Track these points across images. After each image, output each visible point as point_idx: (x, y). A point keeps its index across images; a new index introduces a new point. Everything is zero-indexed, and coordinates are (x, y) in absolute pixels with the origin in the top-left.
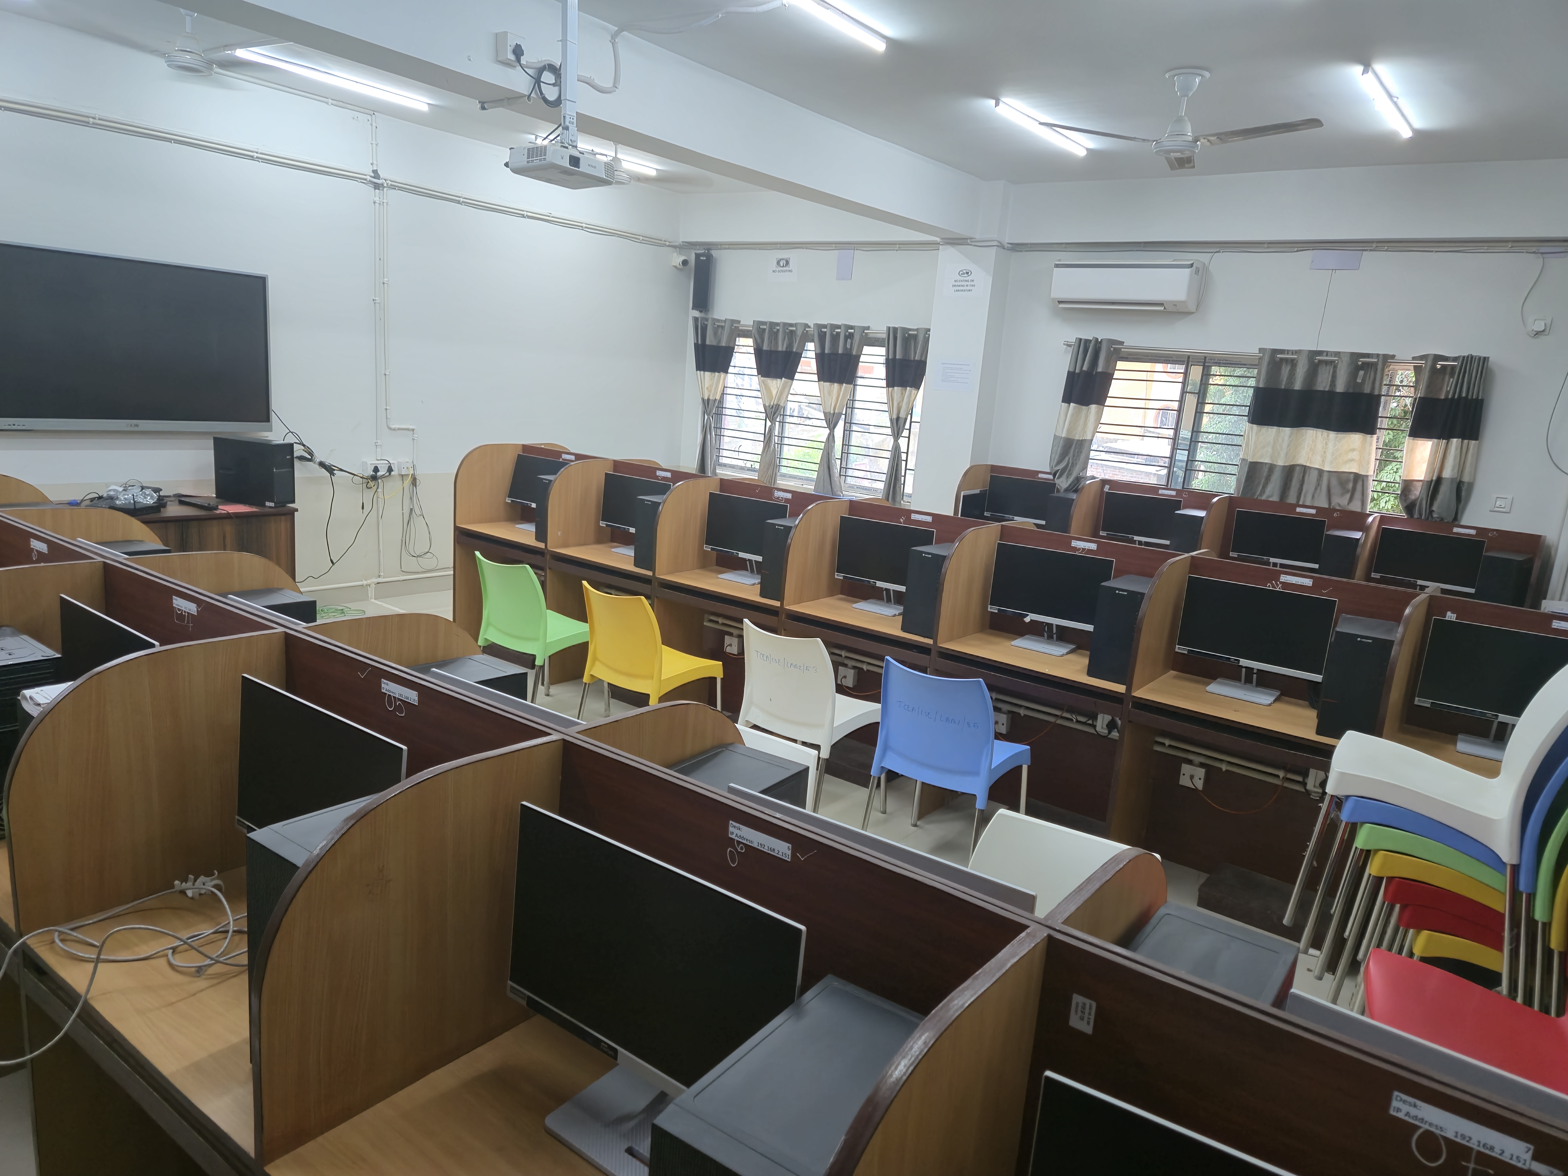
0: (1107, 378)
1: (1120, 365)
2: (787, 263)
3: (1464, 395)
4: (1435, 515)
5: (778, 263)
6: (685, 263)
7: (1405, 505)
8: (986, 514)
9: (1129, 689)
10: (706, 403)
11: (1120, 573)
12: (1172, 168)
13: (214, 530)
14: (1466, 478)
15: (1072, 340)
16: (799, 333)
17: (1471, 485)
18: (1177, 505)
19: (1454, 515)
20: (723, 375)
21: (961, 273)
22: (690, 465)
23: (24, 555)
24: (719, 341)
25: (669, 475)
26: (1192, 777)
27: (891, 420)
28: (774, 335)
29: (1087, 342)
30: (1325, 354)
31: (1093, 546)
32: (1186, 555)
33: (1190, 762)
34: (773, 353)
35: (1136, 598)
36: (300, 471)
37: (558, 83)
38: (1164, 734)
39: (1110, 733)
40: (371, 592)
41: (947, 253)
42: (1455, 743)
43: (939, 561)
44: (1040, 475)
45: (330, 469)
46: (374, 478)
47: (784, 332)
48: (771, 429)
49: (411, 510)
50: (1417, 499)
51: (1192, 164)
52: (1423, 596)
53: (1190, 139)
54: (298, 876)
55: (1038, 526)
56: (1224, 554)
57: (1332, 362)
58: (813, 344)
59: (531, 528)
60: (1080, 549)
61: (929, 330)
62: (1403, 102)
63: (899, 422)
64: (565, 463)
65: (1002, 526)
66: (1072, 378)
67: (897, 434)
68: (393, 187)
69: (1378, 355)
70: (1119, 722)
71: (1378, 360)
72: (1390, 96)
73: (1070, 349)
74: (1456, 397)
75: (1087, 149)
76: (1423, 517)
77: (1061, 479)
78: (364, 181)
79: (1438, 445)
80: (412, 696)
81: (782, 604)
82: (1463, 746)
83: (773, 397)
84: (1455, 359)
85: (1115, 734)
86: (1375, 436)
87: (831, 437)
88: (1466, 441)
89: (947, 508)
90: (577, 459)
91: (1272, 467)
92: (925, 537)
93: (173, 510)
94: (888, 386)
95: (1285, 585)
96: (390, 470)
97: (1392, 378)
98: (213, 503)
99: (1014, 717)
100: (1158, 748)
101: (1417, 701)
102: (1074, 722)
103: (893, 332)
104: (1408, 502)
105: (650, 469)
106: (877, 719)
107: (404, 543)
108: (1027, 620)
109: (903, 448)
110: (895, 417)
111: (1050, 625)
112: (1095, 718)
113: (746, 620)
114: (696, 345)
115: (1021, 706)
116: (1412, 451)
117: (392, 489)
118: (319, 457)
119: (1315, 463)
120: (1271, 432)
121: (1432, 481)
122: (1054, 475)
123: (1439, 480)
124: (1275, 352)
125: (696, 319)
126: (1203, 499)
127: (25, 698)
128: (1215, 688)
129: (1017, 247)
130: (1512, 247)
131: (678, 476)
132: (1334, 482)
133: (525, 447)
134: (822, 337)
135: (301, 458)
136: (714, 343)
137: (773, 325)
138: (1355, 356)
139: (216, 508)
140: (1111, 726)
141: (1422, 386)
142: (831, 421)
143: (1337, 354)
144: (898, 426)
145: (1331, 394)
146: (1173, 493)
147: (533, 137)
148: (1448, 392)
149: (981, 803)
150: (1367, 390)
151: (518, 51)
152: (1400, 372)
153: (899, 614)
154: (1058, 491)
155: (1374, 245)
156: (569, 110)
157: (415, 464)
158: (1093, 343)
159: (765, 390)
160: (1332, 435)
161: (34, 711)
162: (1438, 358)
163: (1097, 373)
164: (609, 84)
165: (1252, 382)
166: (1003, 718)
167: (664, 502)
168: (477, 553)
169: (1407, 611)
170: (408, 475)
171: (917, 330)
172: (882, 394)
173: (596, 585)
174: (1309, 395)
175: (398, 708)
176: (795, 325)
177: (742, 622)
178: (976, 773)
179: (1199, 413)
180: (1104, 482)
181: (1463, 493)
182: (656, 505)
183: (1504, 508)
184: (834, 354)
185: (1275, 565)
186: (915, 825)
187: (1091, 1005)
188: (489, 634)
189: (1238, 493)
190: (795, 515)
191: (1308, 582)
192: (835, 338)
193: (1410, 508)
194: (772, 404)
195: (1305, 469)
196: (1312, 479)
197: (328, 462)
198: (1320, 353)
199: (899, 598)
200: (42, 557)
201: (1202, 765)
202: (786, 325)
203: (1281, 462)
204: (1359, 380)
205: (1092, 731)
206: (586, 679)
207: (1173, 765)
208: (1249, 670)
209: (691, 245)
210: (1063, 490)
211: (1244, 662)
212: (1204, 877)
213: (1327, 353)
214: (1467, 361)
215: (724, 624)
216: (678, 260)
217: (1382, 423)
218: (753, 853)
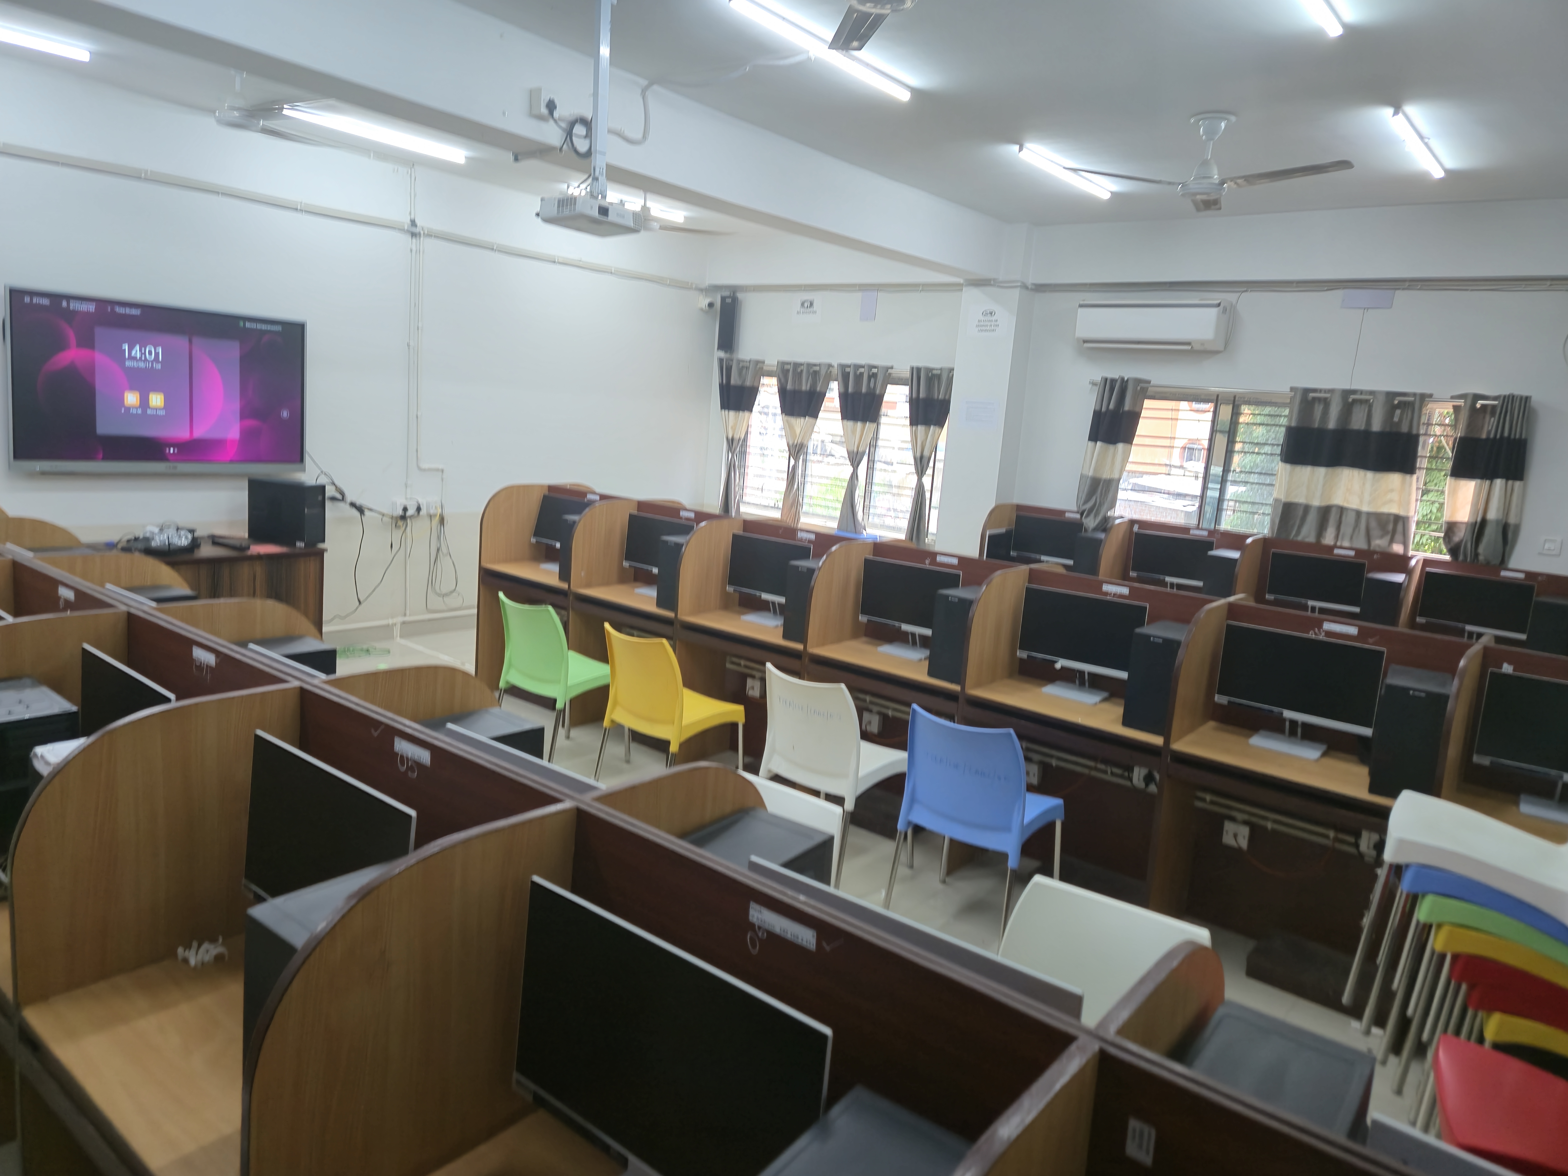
0: (1134, 418)
1: (1147, 403)
2: (811, 304)
3: (1506, 434)
4: (1481, 558)
5: (803, 304)
6: (711, 305)
7: (1449, 547)
8: (1013, 553)
9: (1167, 741)
10: (731, 442)
11: (1153, 620)
12: (1198, 210)
13: (245, 571)
14: (1512, 520)
15: (1098, 378)
16: (823, 372)
17: (1517, 528)
18: (1210, 546)
19: (1500, 559)
20: (746, 414)
21: (985, 314)
22: (714, 505)
23: (52, 603)
24: (744, 381)
25: (692, 515)
26: (1235, 836)
27: (915, 458)
28: (798, 375)
29: (1113, 381)
30: (1359, 393)
31: (1125, 591)
32: (1222, 601)
33: (1233, 819)
34: (796, 393)
35: (1171, 647)
36: (331, 512)
37: (589, 135)
38: (1205, 789)
39: (1147, 785)
40: (397, 631)
41: (971, 295)
42: (1517, 804)
43: (966, 605)
44: (1067, 515)
45: (361, 510)
46: (403, 518)
47: (808, 371)
48: (794, 467)
49: (438, 550)
50: (1461, 541)
51: (1218, 206)
52: (1477, 648)
53: (1217, 182)
54: (296, 960)
55: (1066, 567)
56: (1259, 598)
57: (1367, 401)
58: (837, 382)
59: (554, 568)
60: (1111, 594)
61: (953, 370)
62: (1434, 143)
63: (923, 460)
64: (591, 503)
65: (1031, 570)
66: (1098, 416)
67: (921, 472)
68: (429, 235)
69: (1415, 395)
70: (1157, 776)
71: (1415, 399)
72: (1421, 137)
73: (1096, 389)
74: (1498, 436)
75: (1111, 192)
76: (1468, 560)
77: (1089, 519)
78: (402, 230)
79: (1481, 486)
80: (425, 756)
81: (805, 647)
82: (1528, 808)
83: (796, 436)
84: (1495, 398)
85: (1153, 788)
86: (1415, 477)
87: (854, 476)
88: (1510, 482)
89: (972, 549)
90: (601, 499)
91: (1307, 508)
92: (952, 581)
93: (207, 551)
94: (911, 424)
95: (1329, 634)
96: (419, 509)
97: (1430, 417)
98: (244, 544)
99: (1046, 769)
100: (1199, 804)
101: (1476, 759)
102: (1109, 775)
103: (916, 372)
104: (1452, 544)
105: (673, 510)
106: (903, 768)
107: (431, 582)
108: (1058, 666)
109: (927, 487)
110: (918, 455)
111: (1082, 673)
112: (1130, 769)
113: (769, 665)
114: (721, 386)
115: (1051, 756)
116: (1454, 492)
117: (419, 529)
118: (350, 498)
119: (1353, 503)
120: (1305, 472)
121: (1476, 522)
122: (1082, 514)
123: (1484, 522)
124: (1306, 391)
125: (721, 360)
126: (1235, 540)
127: (36, 755)
128: (1259, 741)
129: (1040, 288)
130: (1551, 285)
131: (701, 516)
132: (1373, 524)
133: (551, 488)
134: (845, 378)
135: (333, 499)
136: (739, 383)
137: (796, 365)
138: (1391, 395)
139: (249, 548)
140: (1149, 779)
141: (1462, 425)
142: (855, 459)
143: (1372, 393)
144: (921, 464)
145: (1366, 434)
146: (1205, 533)
147: (565, 186)
148: (1489, 432)
149: (1013, 862)
150: (1404, 429)
151: (551, 106)
152: (1437, 411)
153: (925, 659)
154: (1086, 530)
155: (1407, 284)
156: (600, 162)
157: (443, 502)
158: (1119, 382)
159: (789, 430)
160: (1370, 475)
161: (44, 770)
162: (1477, 397)
163: (1124, 412)
164: (638, 136)
165: (1284, 421)
166: (1034, 769)
167: (688, 543)
168: (501, 595)
169: (1462, 663)
170: (435, 515)
171: (941, 369)
172: (905, 432)
173: (618, 627)
174: (1343, 434)
175: (410, 769)
176: (819, 365)
177: (764, 665)
178: (1007, 829)
179: (1229, 453)
180: (1132, 522)
181: (1510, 535)
182: (679, 546)
183: (1554, 550)
184: (857, 394)
185: (1313, 609)
186: (944, 882)
187: (1149, 1133)
188: (511, 676)
189: (1273, 533)
190: (818, 556)
191: (1353, 630)
192: (859, 378)
193: (1454, 551)
194: (796, 442)
195: (1342, 510)
196: (1349, 520)
197: (359, 502)
198: (1354, 392)
199: (925, 642)
200: (68, 605)
201: (1246, 823)
202: (810, 365)
203: (1316, 502)
204: (1396, 419)
205: (1128, 783)
206: (606, 723)
207: (1216, 823)
208: (1294, 723)
209: (716, 288)
210: (1090, 530)
211: (1288, 714)
212: (1251, 944)
213: (1362, 392)
214: (1508, 401)
215: (746, 667)
216: (704, 302)
217: (1422, 463)
218: (774, 940)
